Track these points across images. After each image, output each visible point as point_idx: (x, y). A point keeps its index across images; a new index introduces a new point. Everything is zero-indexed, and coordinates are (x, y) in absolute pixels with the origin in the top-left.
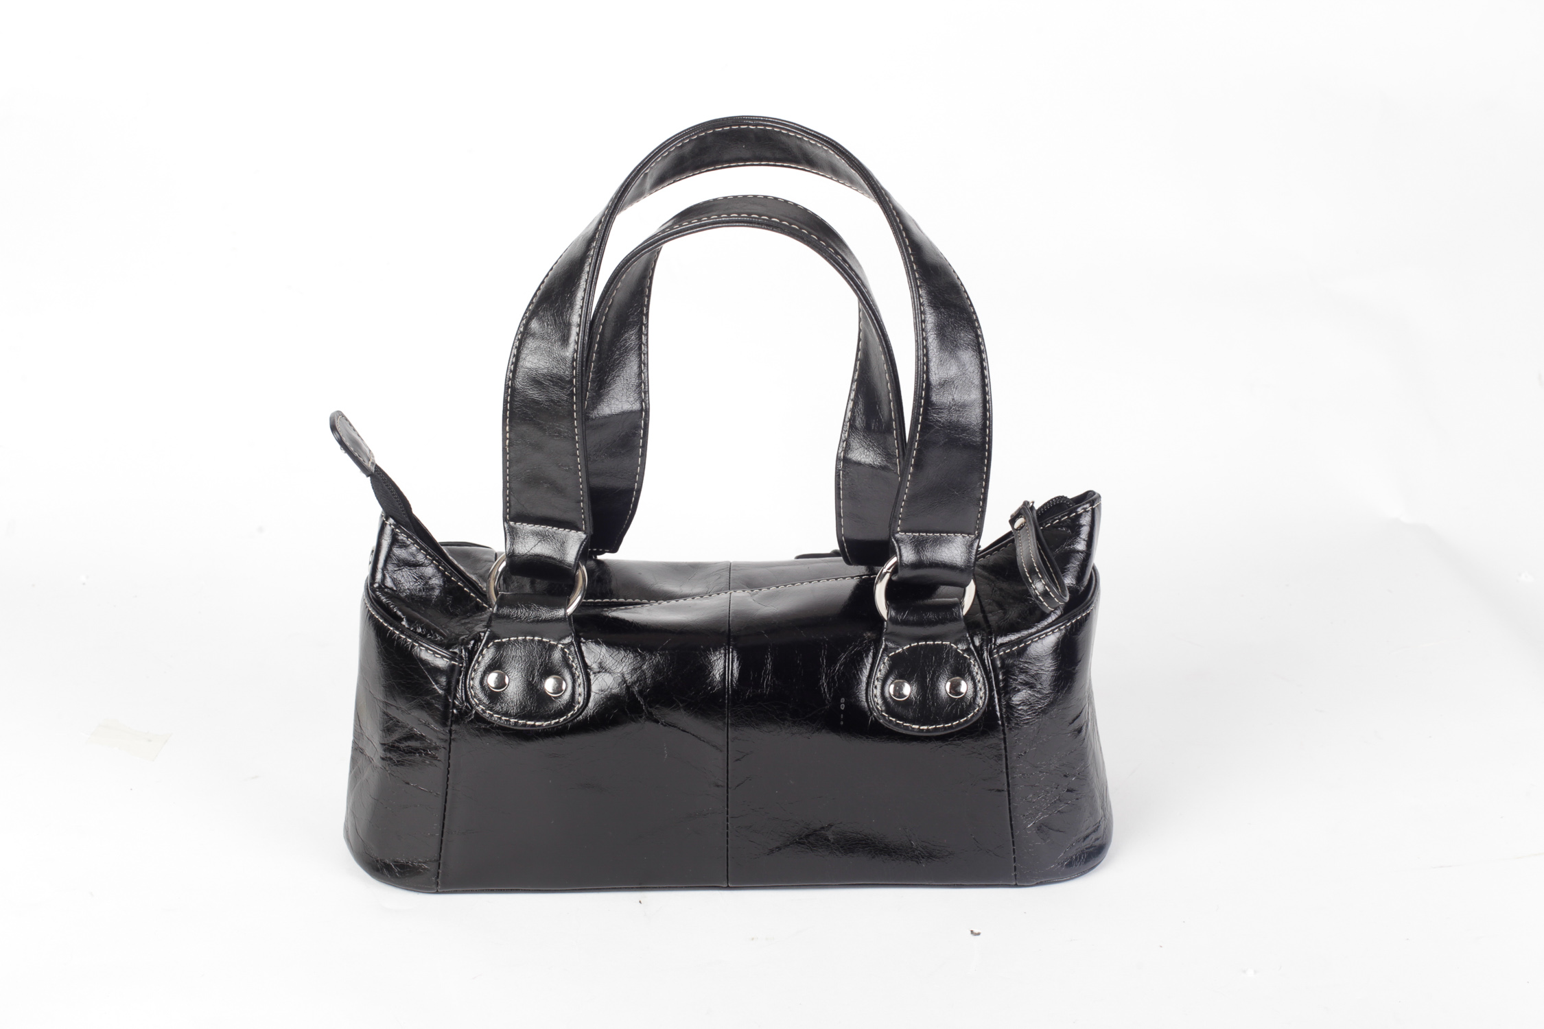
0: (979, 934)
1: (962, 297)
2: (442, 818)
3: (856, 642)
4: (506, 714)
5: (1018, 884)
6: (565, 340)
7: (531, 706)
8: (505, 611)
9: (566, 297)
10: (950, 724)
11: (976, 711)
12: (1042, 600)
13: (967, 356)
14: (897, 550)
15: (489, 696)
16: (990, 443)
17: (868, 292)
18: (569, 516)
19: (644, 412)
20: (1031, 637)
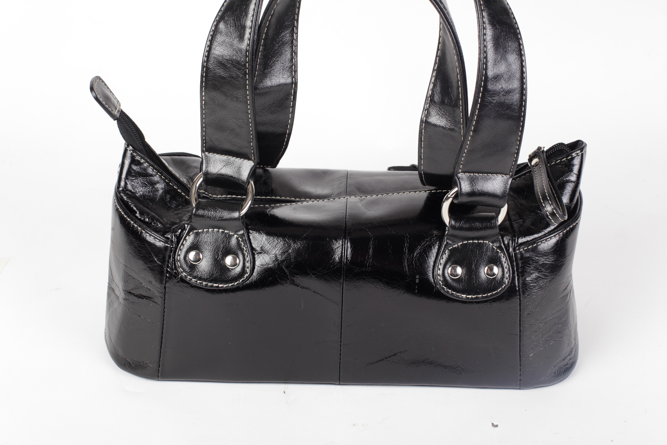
0: (497, 426)
1: (510, 17)
2: (161, 338)
3: (428, 238)
4: (200, 279)
5: (521, 388)
6: (241, 37)
7: (216, 274)
8: (201, 212)
9: (242, 8)
10: (486, 295)
11: (503, 287)
12: (551, 218)
13: (512, 58)
14: (458, 183)
15: (189, 267)
16: (524, 116)
17: (448, 13)
18: (244, 151)
19: (294, 84)
20: (541, 240)
